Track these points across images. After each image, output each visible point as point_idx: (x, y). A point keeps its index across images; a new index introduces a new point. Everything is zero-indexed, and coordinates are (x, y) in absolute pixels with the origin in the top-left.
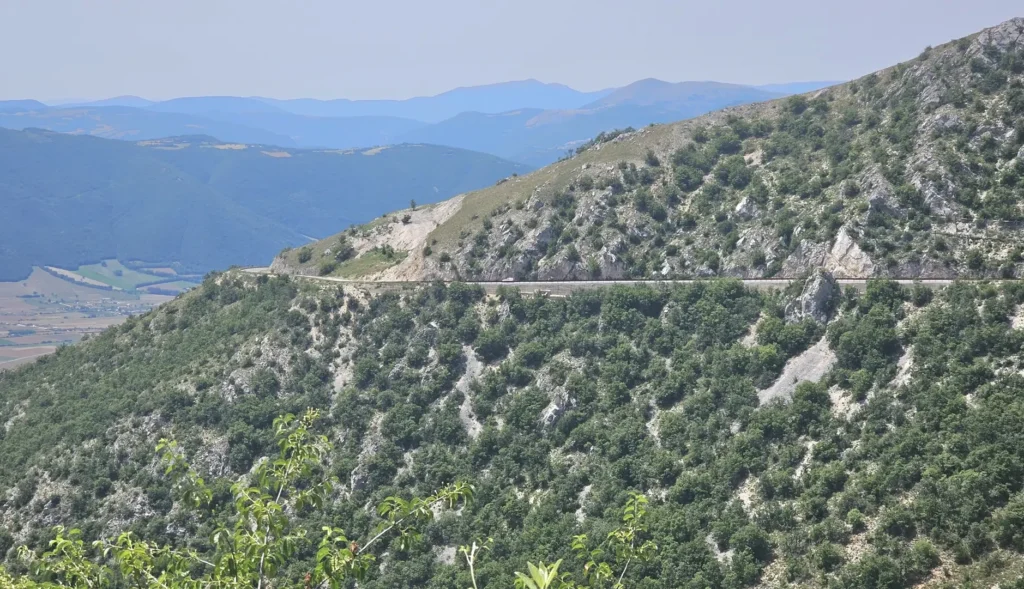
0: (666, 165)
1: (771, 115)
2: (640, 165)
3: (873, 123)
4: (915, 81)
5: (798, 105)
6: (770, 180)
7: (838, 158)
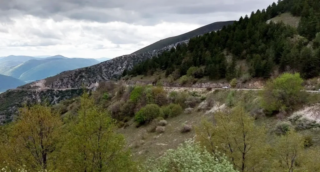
0: (73, 75)
1: (84, 69)
2: (70, 75)
3: (97, 70)
4: (101, 66)
5: (87, 68)
6: (86, 77)
7: (94, 74)
